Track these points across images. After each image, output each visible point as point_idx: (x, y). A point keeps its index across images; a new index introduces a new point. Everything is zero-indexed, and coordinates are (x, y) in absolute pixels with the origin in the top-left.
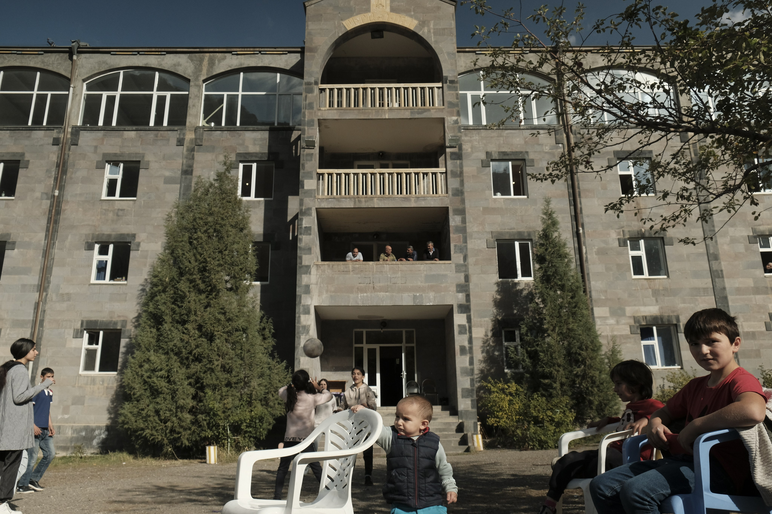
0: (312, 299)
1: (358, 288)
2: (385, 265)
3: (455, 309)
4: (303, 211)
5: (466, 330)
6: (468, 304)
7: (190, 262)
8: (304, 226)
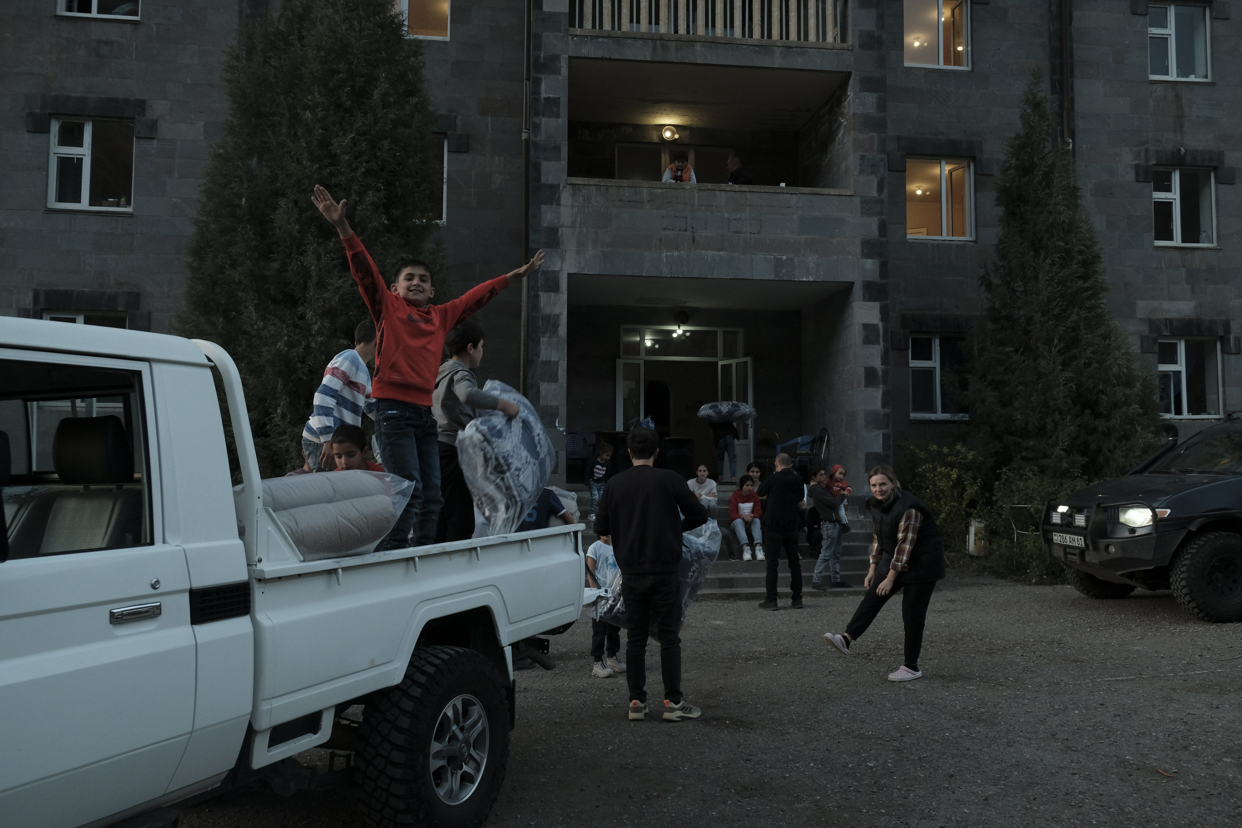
0: (563, 260)
1: (661, 240)
2: (718, 193)
3: (858, 290)
4: (542, 61)
5: (879, 335)
6: (884, 281)
7: (299, 162)
8: (544, 95)
